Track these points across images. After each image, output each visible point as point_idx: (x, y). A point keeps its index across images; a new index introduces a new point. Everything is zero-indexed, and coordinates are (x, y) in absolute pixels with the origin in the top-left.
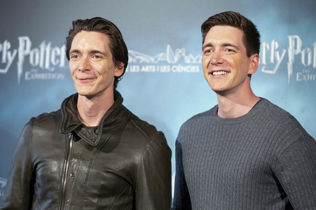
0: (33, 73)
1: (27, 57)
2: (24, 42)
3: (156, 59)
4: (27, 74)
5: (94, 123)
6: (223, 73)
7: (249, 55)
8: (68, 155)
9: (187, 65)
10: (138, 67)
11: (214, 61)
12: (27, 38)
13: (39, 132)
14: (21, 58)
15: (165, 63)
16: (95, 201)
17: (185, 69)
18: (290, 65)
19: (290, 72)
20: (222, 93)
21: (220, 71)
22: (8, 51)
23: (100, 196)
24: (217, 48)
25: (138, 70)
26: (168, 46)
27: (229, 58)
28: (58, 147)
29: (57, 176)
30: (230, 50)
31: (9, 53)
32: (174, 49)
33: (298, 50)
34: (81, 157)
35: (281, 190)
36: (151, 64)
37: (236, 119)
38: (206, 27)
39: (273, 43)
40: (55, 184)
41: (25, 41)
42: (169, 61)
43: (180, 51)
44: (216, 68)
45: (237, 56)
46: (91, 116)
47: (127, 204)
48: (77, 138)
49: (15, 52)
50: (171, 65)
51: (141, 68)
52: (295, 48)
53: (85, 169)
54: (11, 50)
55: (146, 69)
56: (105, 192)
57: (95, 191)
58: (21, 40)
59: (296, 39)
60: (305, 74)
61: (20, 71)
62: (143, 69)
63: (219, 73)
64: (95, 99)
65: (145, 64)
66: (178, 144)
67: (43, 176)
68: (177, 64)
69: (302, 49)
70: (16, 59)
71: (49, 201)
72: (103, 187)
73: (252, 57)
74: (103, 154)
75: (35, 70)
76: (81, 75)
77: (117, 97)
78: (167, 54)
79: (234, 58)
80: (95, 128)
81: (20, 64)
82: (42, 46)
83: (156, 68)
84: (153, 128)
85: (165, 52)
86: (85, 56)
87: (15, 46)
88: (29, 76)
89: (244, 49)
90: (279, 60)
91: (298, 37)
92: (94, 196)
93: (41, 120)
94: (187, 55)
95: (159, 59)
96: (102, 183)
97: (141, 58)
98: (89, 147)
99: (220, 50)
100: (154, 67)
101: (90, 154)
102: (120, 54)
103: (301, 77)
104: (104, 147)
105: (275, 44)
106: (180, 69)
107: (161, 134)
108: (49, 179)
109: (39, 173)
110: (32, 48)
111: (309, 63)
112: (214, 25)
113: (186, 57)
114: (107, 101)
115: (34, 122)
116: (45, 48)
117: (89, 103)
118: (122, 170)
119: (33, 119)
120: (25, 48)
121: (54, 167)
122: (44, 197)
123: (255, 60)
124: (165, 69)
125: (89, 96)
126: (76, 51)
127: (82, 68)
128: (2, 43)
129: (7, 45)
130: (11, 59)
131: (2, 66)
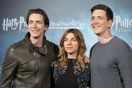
0: (25, 30)
1: (23, 24)
3: (69, 24)
4: (23, 30)
6: (98, 27)
7: (108, 20)
9: (80, 26)
10: (62, 27)
11: (95, 23)
12: (23, 17)
14: (21, 24)
17: (79, 28)
18: (116, 26)
19: (117, 29)
21: (97, 26)
22: (16, 22)
24: (96, 18)
25: (62, 29)
26: (73, 20)
30: (101, 19)
31: (16, 23)
32: (75, 21)
33: (119, 21)
36: (67, 26)
37: (104, 44)
41: (22, 18)
42: (73, 25)
43: (78, 21)
44: (95, 25)
45: (103, 21)
49: (19, 22)
51: (63, 28)
52: (118, 20)
54: (17, 21)
58: (21, 18)
59: (119, 17)
60: (122, 29)
61: (20, 29)
62: (64, 28)
63: (97, 27)
65: (65, 26)
68: (76, 26)
69: (121, 21)
70: (19, 25)
73: (109, 21)
75: (26, 29)
79: (102, 22)
81: (20, 26)
83: (69, 28)
85: (72, 22)
87: (18, 20)
88: (24, 31)
89: (106, 18)
91: (119, 16)
94: (80, 23)
95: (70, 24)
97: (64, 24)
99: (97, 19)
100: (68, 27)
103: (120, 30)
111: (123, 25)
112: (95, 9)
113: (80, 24)
120: (22, 21)
123: (111, 22)
125: (36, 38)
126: (31, 21)
127: (34, 27)
128: (14, 19)
129: (16, 20)
130: (17, 25)
131: (14, 27)
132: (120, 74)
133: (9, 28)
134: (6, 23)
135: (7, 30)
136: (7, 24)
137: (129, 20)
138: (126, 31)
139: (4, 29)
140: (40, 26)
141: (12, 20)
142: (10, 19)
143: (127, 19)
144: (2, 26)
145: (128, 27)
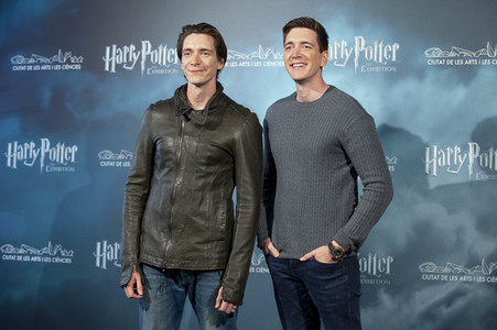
0: (153, 69)
1: (148, 57)
2: (146, 45)
3: (250, 57)
4: (148, 70)
5: (201, 107)
6: (302, 65)
7: (321, 52)
8: (181, 133)
10: (236, 63)
11: (294, 55)
12: (148, 42)
13: (157, 115)
14: (144, 57)
15: (258, 59)
16: (204, 168)
17: (274, 64)
18: (356, 59)
19: (356, 65)
20: (300, 82)
21: (299, 63)
22: (133, 52)
23: (207, 165)
24: (297, 45)
26: (260, 46)
27: (307, 53)
28: (173, 127)
29: (173, 150)
30: (307, 47)
31: (134, 54)
32: (265, 48)
33: (363, 48)
34: (191, 134)
35: (347, 157)
38: (287, 29)
39: (343, 42)
40: (171, 156)
42: (261, 58)
43: (270, 50)
44: (295, 61)
45: (313, 51)
46: (198, 101)
47: (229, 170)
48: (188, 119)
49: (139, 52)
50: (262, 61)
51: (238, 64)
52: (360, 46)
53: (195, 144)
54: (136, 51)
55: (242, 64)
56: (211, 161)
57: (203, 161)
58: (144, 43)
59: (360, 39)
60: (368, 66)
61: (143, 68)
63: (298, 65)
64: (203, 87)
65: (242, 60)
66: (265, 121)
67: (162, 150)
68: (267, 60)
69: (365, 47)
70: (140, 59)
71: (167, 170)
72: (210, 158)
73: (323, 53)
74: (208, 132)
76: (193, 68)
77: (219, 86)
78: (259, 53)
79: (310, 53)
80: (202, 111)
81: (143, 62)
82: (160, 48)
83: (250, 63)
84: (248, 110)
85: (258, 50)
86: (196, 53)
87: (139, 48)
88: (151, 71)
89: (317, 46)
90: (348, 56)
91: (362, 38)
92: (203, 164)
93: (158, 106)
94: (275, 52)
95: (253, 56)
96: (209, 154)
97: (238, 55)
98: (198, 126)
99: (299, 47)
101: (199, 132)
102: (221, 52)
103: (365, 69)
104: (209, 126)
105: (344, 43)
106: (269, 64)
107: (255, 114)
108: (166, 152)
109: (158, 147)
110: (152, 50)
111: (371, 58)
113: (274, 55)
114: (211, 89)
115: (153, 107)
116: (162, 49)
117: (198, 91)
118: (225, 144)
119: (152, 105)
120: (147, 50)
121: (170, 142)
122: (163, 166)
123: (325, 55)
124: (257, 64)
125: (198, 85)
126: (189, 50)
127: (193, 62)
128: (129, 46)
129: (133, 47)
130: (136, 59)
131: (129, 64)
132: (349, 162)
133: (119, 67)
134: (111, 56)
135: (113, 70)
136: (113, 58)
137: (384, 44)
138: (378, 69)
139: (107, 68)
140: (207, 60)
141: (125, 48)
142: (120, 46)
143: (379, 42)
144: (104, 63)
145: (380, 60)
